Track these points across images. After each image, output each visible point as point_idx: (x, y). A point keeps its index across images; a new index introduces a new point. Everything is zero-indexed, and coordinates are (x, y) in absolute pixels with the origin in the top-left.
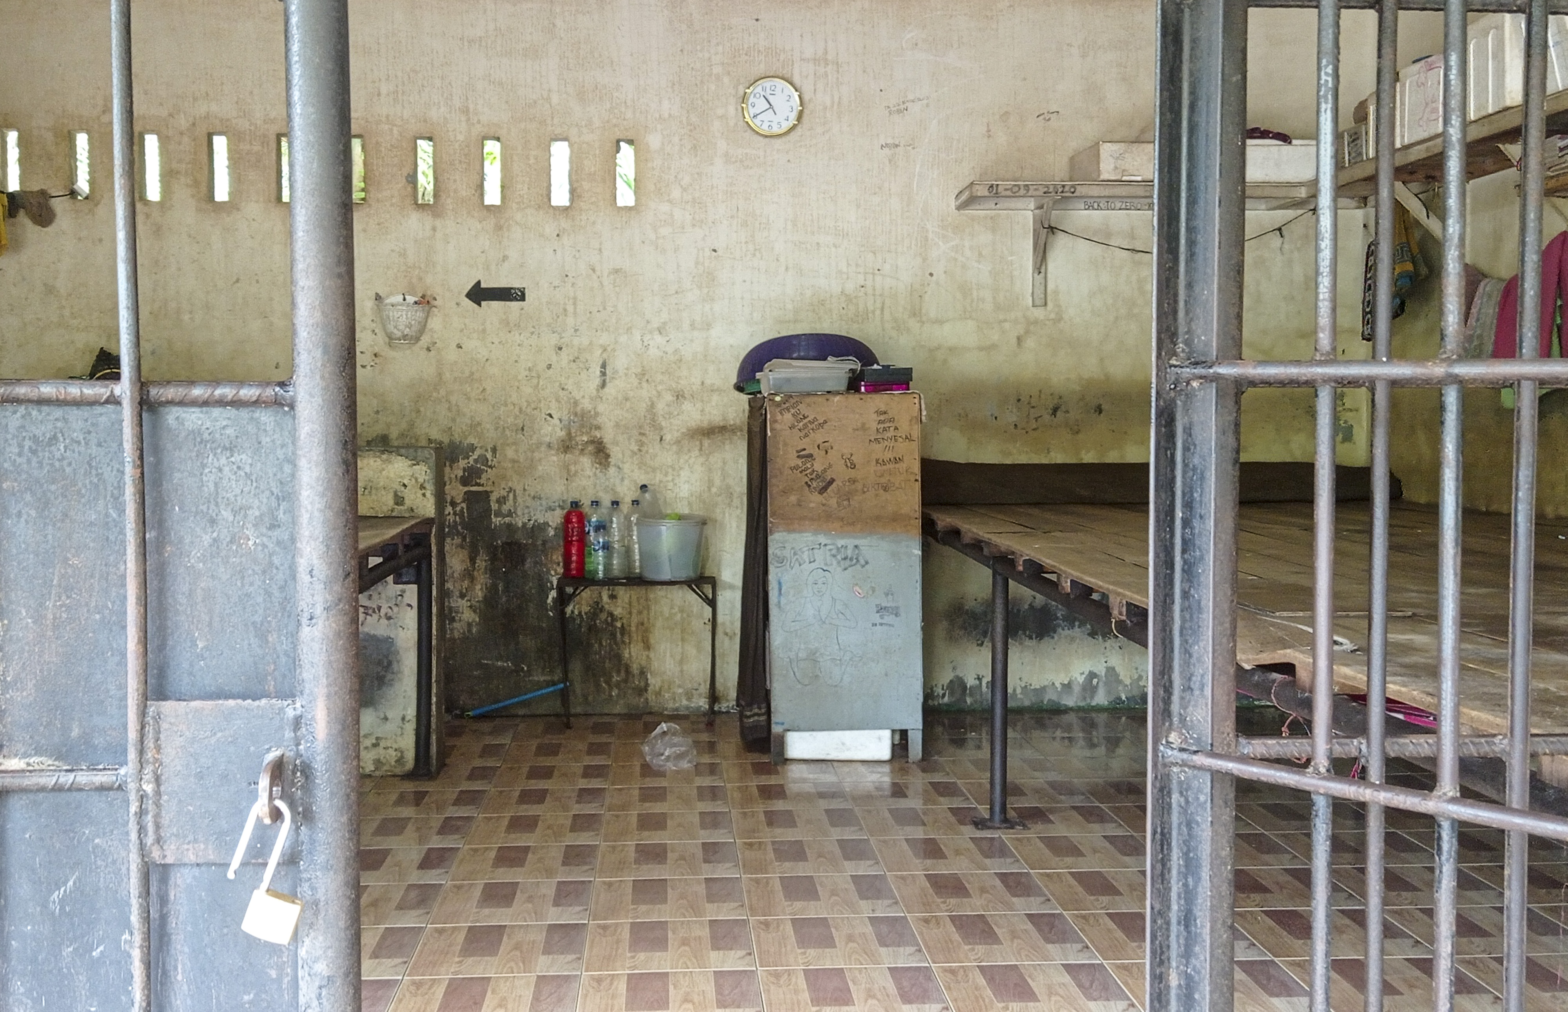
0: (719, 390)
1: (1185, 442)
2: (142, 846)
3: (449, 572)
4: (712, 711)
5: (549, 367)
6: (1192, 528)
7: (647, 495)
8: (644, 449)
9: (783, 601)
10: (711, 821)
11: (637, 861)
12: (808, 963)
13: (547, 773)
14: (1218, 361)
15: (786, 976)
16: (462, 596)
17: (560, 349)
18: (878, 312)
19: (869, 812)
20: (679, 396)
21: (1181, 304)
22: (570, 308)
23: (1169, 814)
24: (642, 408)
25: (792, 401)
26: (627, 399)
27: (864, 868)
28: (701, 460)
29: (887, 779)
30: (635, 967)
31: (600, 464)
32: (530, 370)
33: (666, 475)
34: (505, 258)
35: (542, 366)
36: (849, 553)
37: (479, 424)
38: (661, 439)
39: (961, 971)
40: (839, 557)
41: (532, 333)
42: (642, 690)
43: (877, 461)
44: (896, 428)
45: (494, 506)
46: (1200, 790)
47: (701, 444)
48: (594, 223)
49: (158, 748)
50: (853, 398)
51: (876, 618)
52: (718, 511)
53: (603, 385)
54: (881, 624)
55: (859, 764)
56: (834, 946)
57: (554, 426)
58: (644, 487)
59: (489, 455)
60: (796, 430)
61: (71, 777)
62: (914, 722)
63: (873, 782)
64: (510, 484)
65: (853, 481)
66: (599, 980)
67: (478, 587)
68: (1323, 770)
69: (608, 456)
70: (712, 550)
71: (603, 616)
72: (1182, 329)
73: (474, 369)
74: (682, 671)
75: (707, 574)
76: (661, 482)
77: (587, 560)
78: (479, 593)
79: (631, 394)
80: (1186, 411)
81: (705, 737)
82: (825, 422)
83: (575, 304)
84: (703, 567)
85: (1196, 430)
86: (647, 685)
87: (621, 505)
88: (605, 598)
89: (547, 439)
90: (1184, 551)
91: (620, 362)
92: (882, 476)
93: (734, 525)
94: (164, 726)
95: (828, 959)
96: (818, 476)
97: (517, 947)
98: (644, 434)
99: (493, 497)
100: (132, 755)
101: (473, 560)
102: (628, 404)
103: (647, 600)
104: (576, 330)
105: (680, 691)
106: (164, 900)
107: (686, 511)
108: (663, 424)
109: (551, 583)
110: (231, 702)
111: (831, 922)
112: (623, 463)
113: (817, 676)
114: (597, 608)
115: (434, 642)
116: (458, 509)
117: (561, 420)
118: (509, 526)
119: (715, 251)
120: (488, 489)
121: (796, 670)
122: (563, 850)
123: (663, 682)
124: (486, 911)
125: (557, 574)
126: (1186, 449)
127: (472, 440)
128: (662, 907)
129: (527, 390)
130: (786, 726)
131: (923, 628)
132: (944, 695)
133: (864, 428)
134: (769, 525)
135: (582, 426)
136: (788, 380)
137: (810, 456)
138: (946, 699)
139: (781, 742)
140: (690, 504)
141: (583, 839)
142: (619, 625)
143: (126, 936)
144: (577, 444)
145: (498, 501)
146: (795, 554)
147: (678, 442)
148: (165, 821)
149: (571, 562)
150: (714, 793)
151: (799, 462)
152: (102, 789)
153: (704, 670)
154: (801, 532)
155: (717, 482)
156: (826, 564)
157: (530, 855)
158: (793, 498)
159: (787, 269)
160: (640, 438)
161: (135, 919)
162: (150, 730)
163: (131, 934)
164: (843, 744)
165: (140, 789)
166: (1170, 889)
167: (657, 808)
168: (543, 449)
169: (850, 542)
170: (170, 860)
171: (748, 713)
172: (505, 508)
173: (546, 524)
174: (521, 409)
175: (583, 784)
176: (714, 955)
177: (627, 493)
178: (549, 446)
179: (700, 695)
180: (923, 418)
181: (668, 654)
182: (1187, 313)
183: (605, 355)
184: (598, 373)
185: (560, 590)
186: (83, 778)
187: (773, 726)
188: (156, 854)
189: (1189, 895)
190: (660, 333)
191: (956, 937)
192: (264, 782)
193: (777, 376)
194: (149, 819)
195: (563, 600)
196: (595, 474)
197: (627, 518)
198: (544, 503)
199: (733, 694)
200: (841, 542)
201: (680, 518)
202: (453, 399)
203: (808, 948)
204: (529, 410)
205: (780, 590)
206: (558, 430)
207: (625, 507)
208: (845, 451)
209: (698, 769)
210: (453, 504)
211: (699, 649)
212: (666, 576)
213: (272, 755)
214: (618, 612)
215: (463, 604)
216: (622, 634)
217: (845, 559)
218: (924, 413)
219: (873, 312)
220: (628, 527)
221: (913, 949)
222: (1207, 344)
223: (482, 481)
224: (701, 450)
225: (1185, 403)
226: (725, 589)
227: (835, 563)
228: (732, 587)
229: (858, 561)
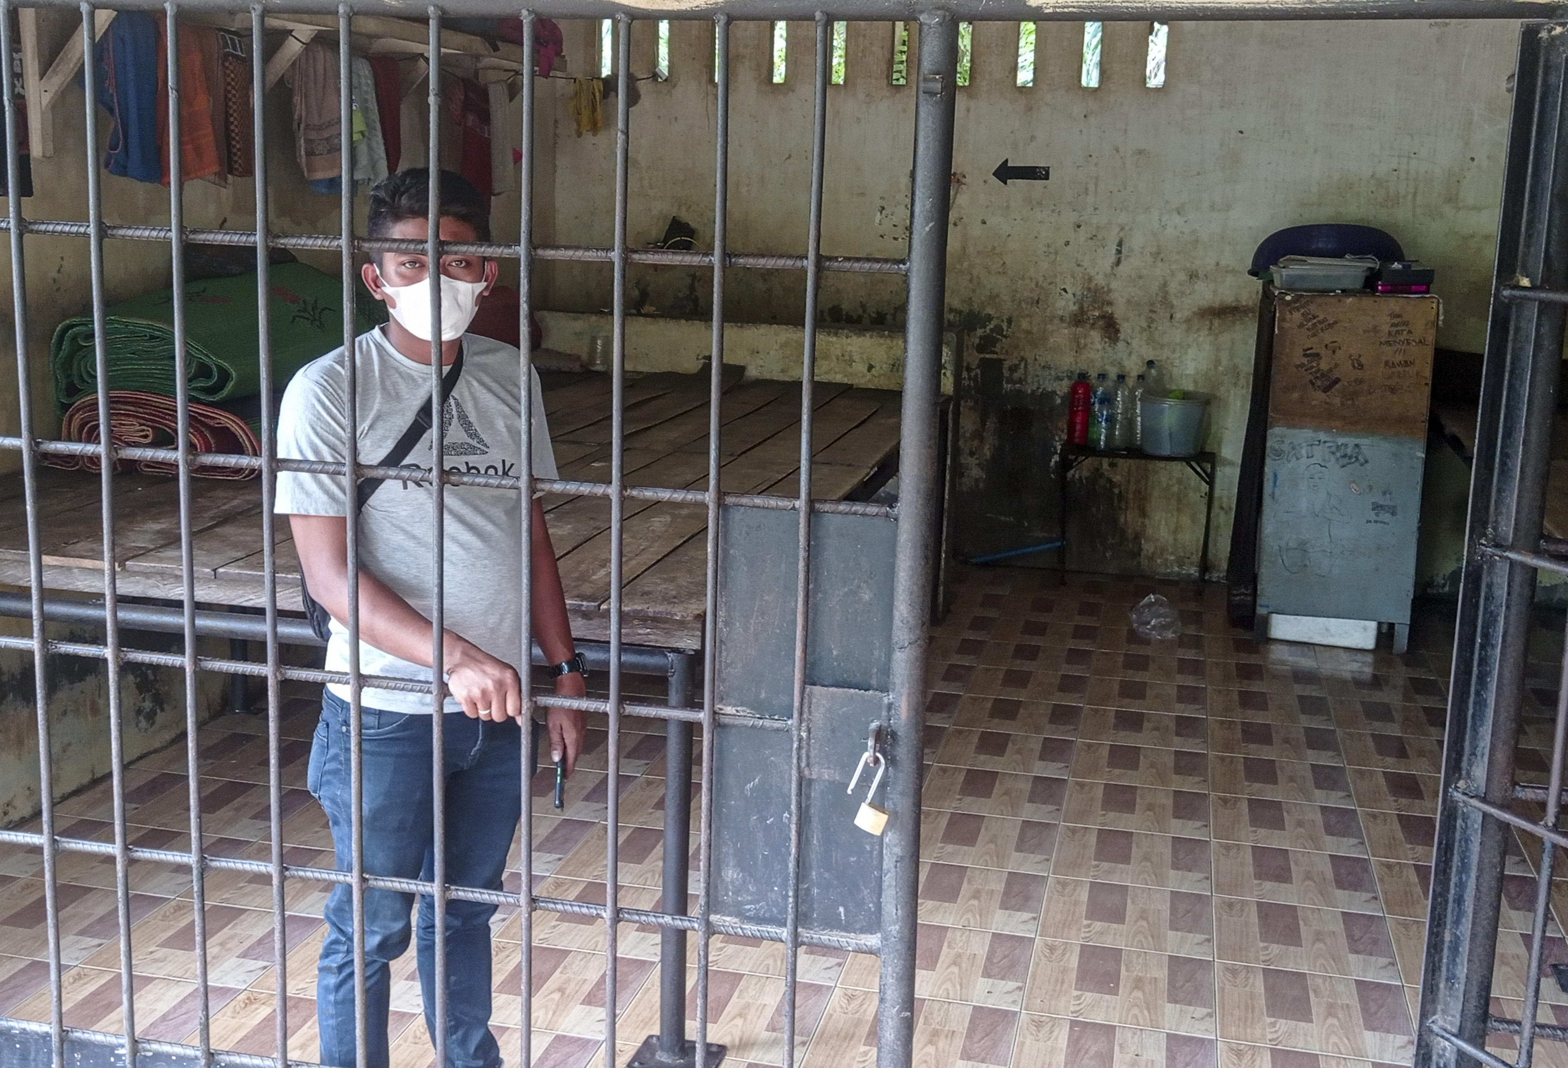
0: (1234, 272)
1: (1486, 593)
2: (799, 767)
3: (961, 431)
4: (1202, 579)
5: (1067, 243)
6: (1486, 651)
7: (1153, 371)
8: (1154, 325)
9: (1277, 492)
10: (1189, 695)
11: (1116, 727)
12: (1257, 841)
13: (1040, 630)
14: (1511, 548)
15: (1235, 850)
16: (972, 454)
17: (1079, 226)
18: (1410, 197)
19: (1342, 702)
20: (1193, 276)
21: (1493, 503)
22: (1091, 187)
23: (1454, 833)
24: (1155, 287)
25: (1303, 301)
26: (1140, 277)
27: (1325, 759)
28: (1211, 338)
29: (1368, 670)
30: (1105, 824)
31: (1110, 338)
32: (1049, 246)
33: (1174, 351)
34: (1033, 138)
35: (1061, 242)
36: (1349, 451)
37: (998, 296)
38: (1171, 317)
39: (1397, 868)
40: (1338, 454)
41: (1053, 211)
42: (1137, 553)
43: (1386, 363)
44: (1410, 332)
45: (1006, 373)
46: (1475, 821)
47: (1211, 324)
48: (1122, 104)
49: (810, 713)
50: (1367, 302)
51: (1372, 516)
52: (1223, 389)
53: (1118, 262)
54: (1376, 522)
55: (1341, 651)
56: (1283, 828)
57: (1067, 301)
58: (1150, 363)
59: (1005, 326)
60: (1304, 330)
61: (761, 722)
62: (1402, 617)
63: (1352, 672)
64: (1022, 354)
65: (1360, 381)
66: (1074, 831)
67: (987, 447)
68: (1550, 824)
69: (1118, 331)
70: (1214, 428)
71: (1102, 482)
72: (1492, 518)
73: (996, 244)
74: (1175, 540)
75: (1208, 449)
76: (1168, 358)
77: (1090, 429)
78: (987, 452)
79: (1145, 272)
80: (1489, 573)
81: (1193, 606)
82: (1336, 322)
83: (1096, 184)
84: (1205, 442)
85: (1495, 589)
86: (1141, 549)
87: (1127, 379)
88: (1105, 466)
89: (1060, 313)
90: (1479, 665)
91: (1137, 241)
92: (1389, 378)
93: (1239, 404)
94: (814, 700)
95: (1274, 840)
96: (1323, 375)
97: (1007, 793)
98: (1154, 312)
99: (1006, 365)
100: (796, 715)
101: (983, 423)
102: (1141, 282)
103: (1146, 470)
104: (1096, 209)
105: (1173, 558)
106: (808, 797)
107: (1191, 388)
108: (1175, 302)
109: (1055, 448)
110: (852, 690)
111: (1284, 806)
112: (1132, 338)
113: (1305, 566)
114: (1097, 473)
115: (946, 505)
116: (972, 374)
117: (1074, 295)
118: (1019, 391)
119: (1241, 132)
120: (1002, 357)
121: (1285, 557)
122: (1050, 707)
123: (1156, 548)
124: (983, 757)
125: (1060, 440)
126: (1487, 599)
127: (989, 310)
128: (1135, 773)
129: (1045, 265)
130: (1271, 609)
131: (1419, 528)
132: (1444, 585)
133: (1375, 329)
134: (1270, 420)
135: (1094, 301)
136: (1302, 277)
137: (1317, 355)
138: (1447, 589)
139: (1265, 622)
140: (1196, 382)
141: (1070, 701)
142: (1116, 491)
143: (786, 815)
144: (1088, 319)
145: (1010, 369)
146: (1293, 449)
147: (1188, 321)
148: (812, 754)
149: (1075, 431)
150: (1195, 668)
151: (1305, 360)
152: (778, 730)
153: (1198, 540)
154: (1301, 428)
155: (1225, 362)
156: (1324, 460)
157: (1021, 711)
158: (1296, 395)
159: (1316, 151)
160: (1151, 315)
161: (793, 807)
162: (806, 701)
163: (790, 815)
164: (1327, 630)
165: (799, 735)
166: (1450, 880)
167: (1139, 677)
168: (1056, 321)
169: (1351, 441)
170: (814, 777)
171: (1235, 592)
172: (1016, 376)
173: (1054, 393)
174: (1037, 283)
175: (1072, 644)
176: (1175, 823)
177: (1133, 366)
178: (1062, 319)
179: (1192, 564)
180: (1440, 323)
181: (1163, 523)
182: (1496, 509)
183: (1122, 234)
184: (1114, 251)
185: (1063, 457)
186: (768, 723)
187: (1258, 608)
188: (806, 772)
189: (1461, 885)
190: (1179, 213)
191: (1400, 835)
192: (871, 743)
193: (1291, 272)
194: (804, 751)
195: (1065, 464)
196: (1104, 348)
197: (1132, 391)
198: (1053, 373)
199: (1224, 565)
200: (1341, 441)
201: (1186, 396)
202: (975, 272)
203: (1260, 827)
204: (1045, 285)
205: (1275, 482)
206: (1071, 304)
207: (1131, 382)
208: (1352, 351)
209: (1182, 642)
210: (969, 369)
211: (1194, 521)
212: (1166, 451)
213: (874, 725)
214: (1117, 478)
215: (972, 461)
216: (1120, 501)
217: (1345, 456)
218: (1441, 318)
219: (1405, 197)
220: (1131, 400)
221: (1356, 841)
222: (1507, 534)
223: (996, 350)
224: (1210, 329)
225: (1489, 568)
226: (1224, 465)
227: (1333, 459)
228: (1231, 463)
229: (1357, 459)
